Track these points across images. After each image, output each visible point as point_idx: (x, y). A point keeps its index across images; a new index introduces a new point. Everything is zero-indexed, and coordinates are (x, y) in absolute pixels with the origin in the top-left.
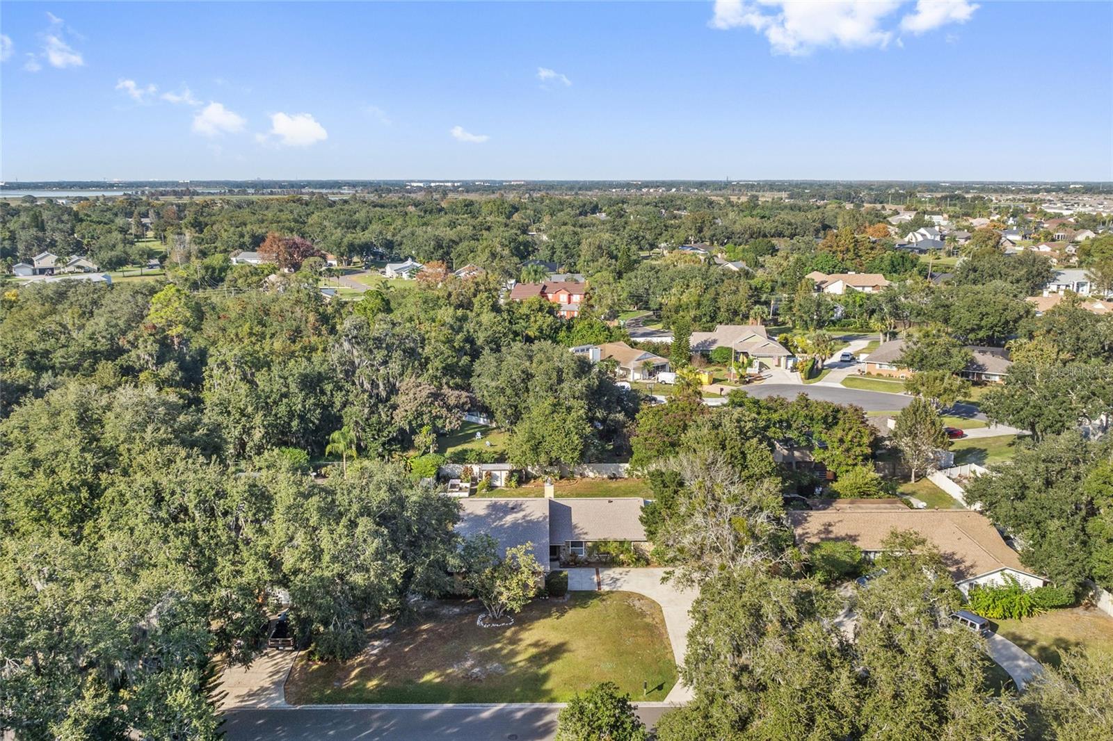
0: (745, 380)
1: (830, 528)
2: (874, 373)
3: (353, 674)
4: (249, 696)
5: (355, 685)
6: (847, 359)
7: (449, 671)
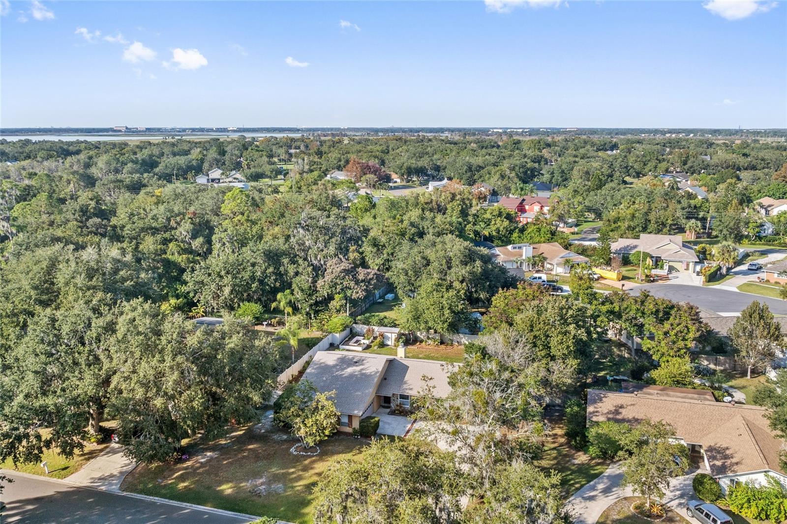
0: (650, 279)
1: (621, 410)
2: (772, 281)
3: (176, 475)
4: (100, 479)
5: (171, 484)
6: (754, 268)
7: (242, 485)
